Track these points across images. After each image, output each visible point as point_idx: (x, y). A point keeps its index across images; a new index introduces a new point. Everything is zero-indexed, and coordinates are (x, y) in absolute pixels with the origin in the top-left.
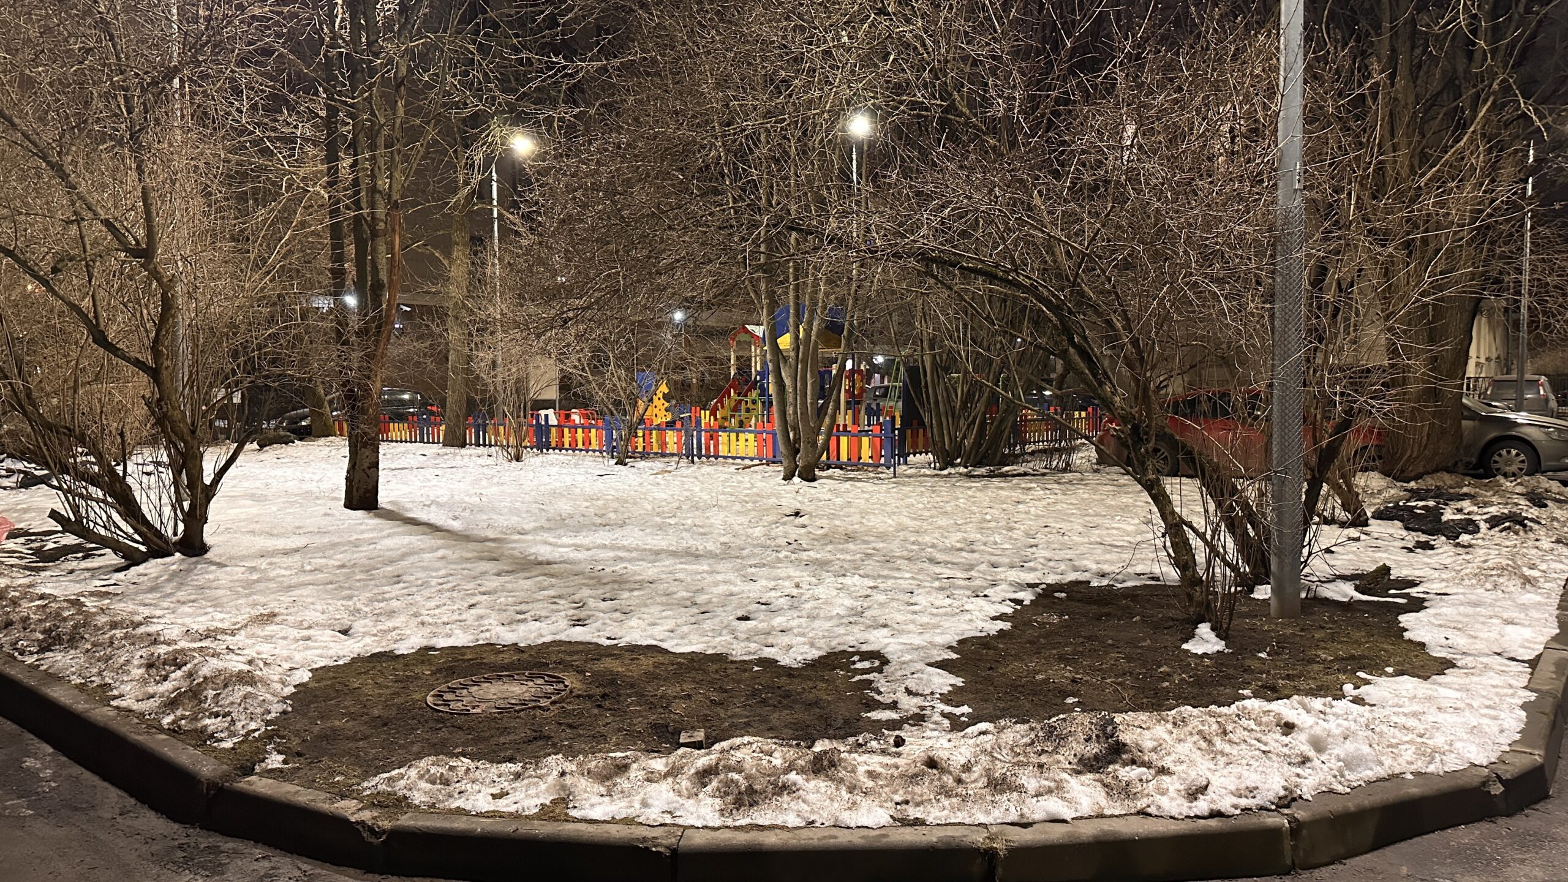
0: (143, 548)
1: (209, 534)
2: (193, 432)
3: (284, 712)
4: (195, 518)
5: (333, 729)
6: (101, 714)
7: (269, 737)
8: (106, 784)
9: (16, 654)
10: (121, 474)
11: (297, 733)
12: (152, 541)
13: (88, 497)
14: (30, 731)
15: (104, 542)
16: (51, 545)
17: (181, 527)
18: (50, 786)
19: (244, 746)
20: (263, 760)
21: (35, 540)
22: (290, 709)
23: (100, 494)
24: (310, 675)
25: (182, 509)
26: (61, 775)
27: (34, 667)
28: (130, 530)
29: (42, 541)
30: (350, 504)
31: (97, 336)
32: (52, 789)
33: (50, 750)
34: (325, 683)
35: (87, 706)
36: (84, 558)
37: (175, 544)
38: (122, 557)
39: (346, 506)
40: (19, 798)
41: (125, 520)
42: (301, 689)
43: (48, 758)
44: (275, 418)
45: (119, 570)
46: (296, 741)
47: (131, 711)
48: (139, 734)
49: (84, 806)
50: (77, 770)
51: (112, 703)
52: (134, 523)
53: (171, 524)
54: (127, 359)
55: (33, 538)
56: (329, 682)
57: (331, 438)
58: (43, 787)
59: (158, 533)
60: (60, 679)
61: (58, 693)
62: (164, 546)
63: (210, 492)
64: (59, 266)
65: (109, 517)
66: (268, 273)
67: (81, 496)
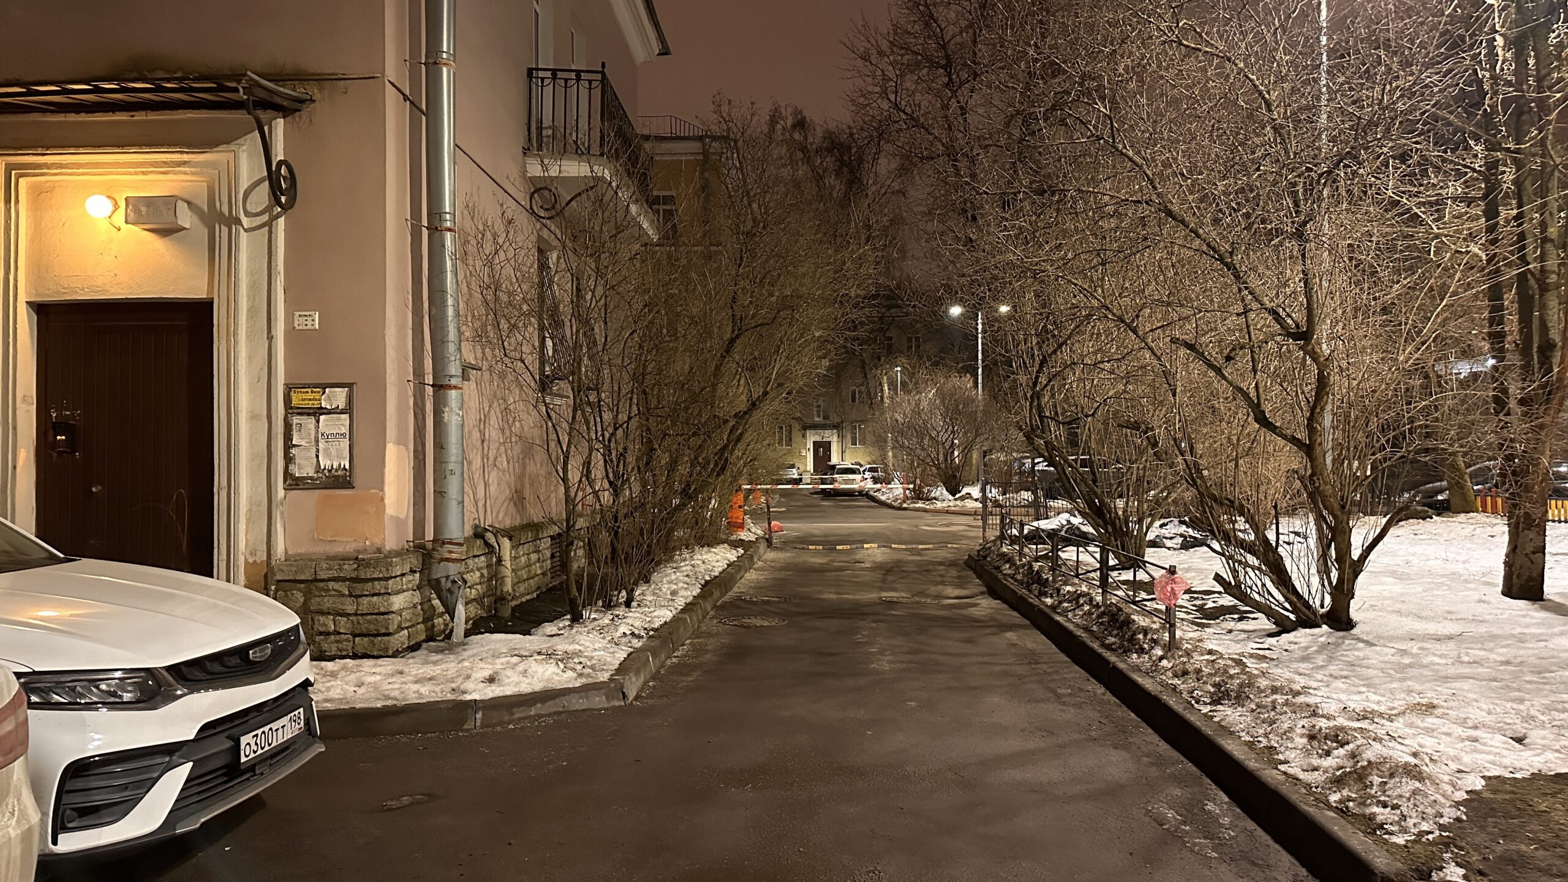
0: (1292, 617)
1: (1355, 610)
2: (1343, 507)
3: (1458, 820)
4: (1343, 592)
5: (1521, 855)
6: (1271, 776)
7: (1446, 844)
8: (1277, 846)
9: (1193, 702)
10: (1274, 545)
11: (1477, 848)
12: (1300, 610)
13: (1246, 565)
14: (1208, 776)
15: (1259, 607)
16: (1210, 605)
17: (1328, 600)
18: (1229, 834)
19: (1418, 847)
20: (1441, 869)
21: (1197, 598)
22: (1464, 818)
23: (1256, 563)
24: (1483, 783)
25: (1330, 583)
26: (1237, 826)
27: (1208, 717)
28: (1281, 599)
29: (1203, 599)
30: (1510, 591)
31: (1259, 416)
32: (1232, 838)
33: (1227, 799)
34: (1499, 797)
35: (1256, 765)
36: (1241, 619)
37: (1322, 616)
38: (1274, 623)
39: (1504, 594)
40: (1205, 838)
41: (1277, 588)
42: (1474, 796)
43: (1225, 807)
44: (1408, 491)
45: (1271, 635)
46: (1475, 857)
47: (1297, 779)
48: (1307, 805)
49: (1261, 862)
50: (1251, 825)
51: (1280, 767)
52: (1285, 591)
53: (1319, 596)
54: (1284, 437)
55: (1195, 596)
56: (1507, 797)
57: (1472, 514)
58: (1223, 833)
59: (1306, 604)
60: (1232, 733)
61: (1229, 746)
62: (1312, 617)
63: (1357, 567)
64: (1232, 355)
65: (1264, 585)
66: (1423, 343)
67: (1240, 562)
